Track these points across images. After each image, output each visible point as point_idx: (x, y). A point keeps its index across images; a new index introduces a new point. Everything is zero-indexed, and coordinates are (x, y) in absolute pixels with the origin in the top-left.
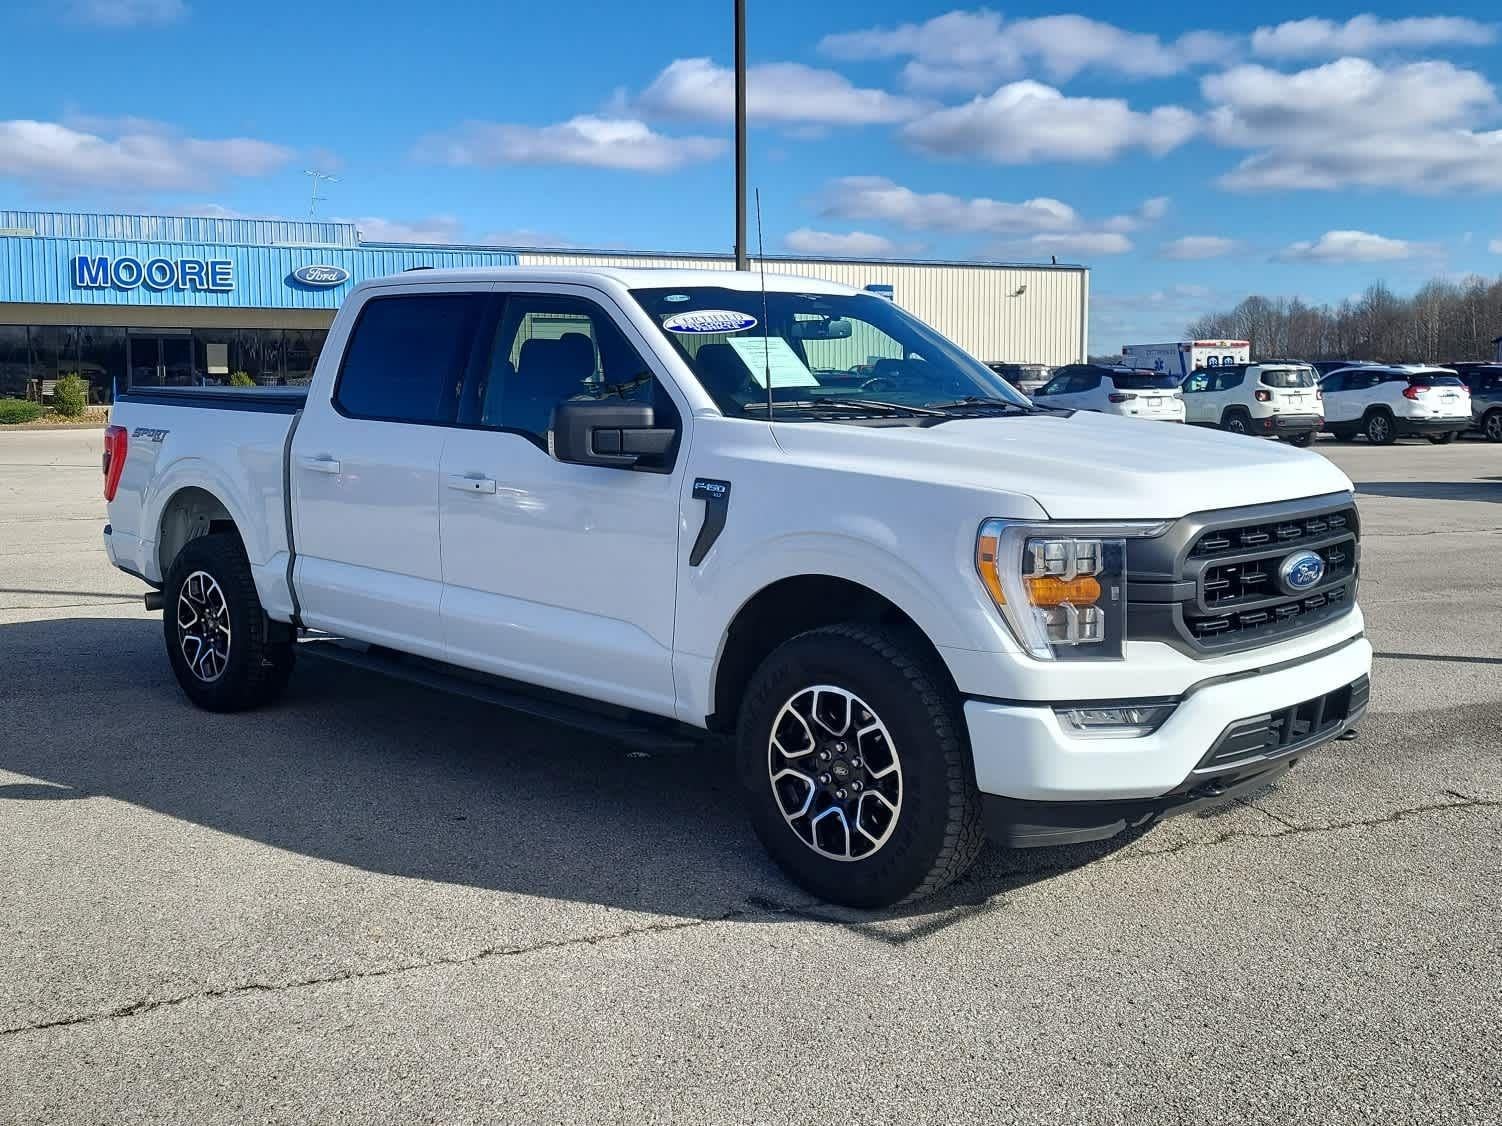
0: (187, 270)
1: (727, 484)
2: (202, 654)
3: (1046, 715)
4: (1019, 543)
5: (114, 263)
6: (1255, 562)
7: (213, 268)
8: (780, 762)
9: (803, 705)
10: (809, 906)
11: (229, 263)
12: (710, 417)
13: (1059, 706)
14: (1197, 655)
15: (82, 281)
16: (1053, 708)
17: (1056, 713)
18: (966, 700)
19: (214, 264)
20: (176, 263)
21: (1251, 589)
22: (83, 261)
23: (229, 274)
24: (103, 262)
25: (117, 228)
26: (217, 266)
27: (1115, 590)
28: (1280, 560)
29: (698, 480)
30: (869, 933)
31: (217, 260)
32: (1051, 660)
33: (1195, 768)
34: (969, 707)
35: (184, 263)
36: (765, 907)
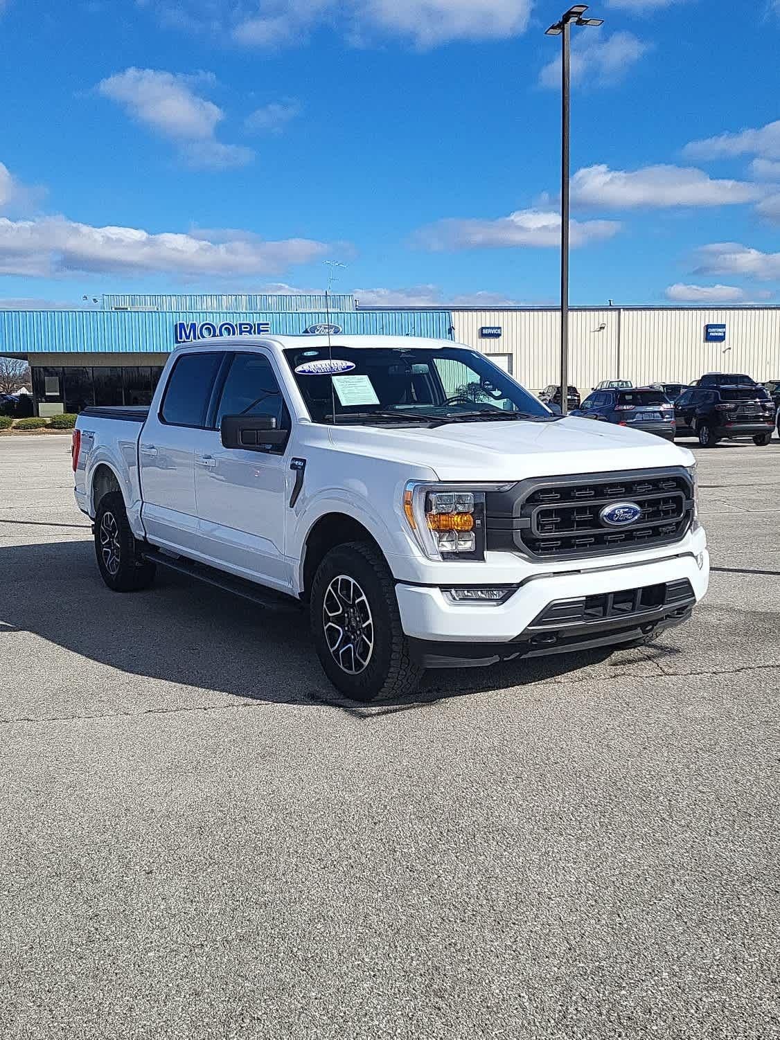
0: (243, 330)
1: (304, 461)
2: (110, 559)
3: (435, 592)
4: (424, 494)
5: (200, 325)
6: (586, 507)
7: (259, 328)
8: (328, 619)
9: (335, 586)
10: (338, 699)
11: (267, 324)
12: (304, 423)
13: (445, 588)
14: (533, 560)
15: (181, 338)
16: (440, 588)
17: (442, 591)
18: (397, 583)
19: (259, 325)
20: (236, 325)
21: (581, 524)
22: (182, 325)
23: (268, 331)
24: (193, 326)
25: (209, 304)
26: (261, 326)
27: (478, 522)
28: (602, 506)
29: (294, 459)
30: (353, 713)
31: (261, 322)
32: (440, 561)
33: (528, 626)
34: (398, 587)
35: (241, 325)
36: (313, 698)
